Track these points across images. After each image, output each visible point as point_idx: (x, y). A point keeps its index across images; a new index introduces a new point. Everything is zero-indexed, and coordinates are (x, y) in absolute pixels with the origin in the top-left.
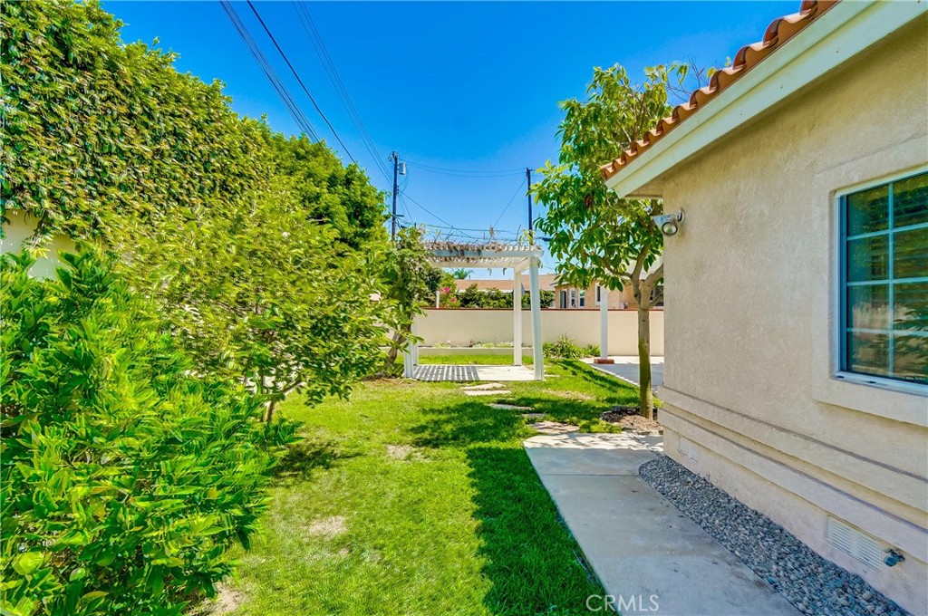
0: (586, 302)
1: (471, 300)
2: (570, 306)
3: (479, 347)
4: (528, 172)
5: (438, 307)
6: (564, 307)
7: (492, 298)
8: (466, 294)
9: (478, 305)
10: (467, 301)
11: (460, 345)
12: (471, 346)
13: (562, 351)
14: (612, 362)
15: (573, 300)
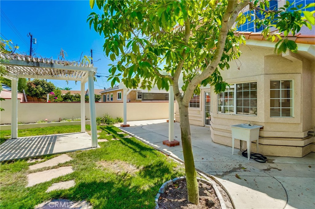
0: (113, 99)
1: (68, 98)
2: (107, 101)
3: (64, 121)
4: (91, 51)
5: (48, 102)
6: (105, 101)
7: (77, 97)
8: (66, 96)
9: (71, 100)
10: (66, 99)
11: (53, 121)
12: (59, 121)
13: (106, 121)
14: (129, 126)
15: (108, 98)
